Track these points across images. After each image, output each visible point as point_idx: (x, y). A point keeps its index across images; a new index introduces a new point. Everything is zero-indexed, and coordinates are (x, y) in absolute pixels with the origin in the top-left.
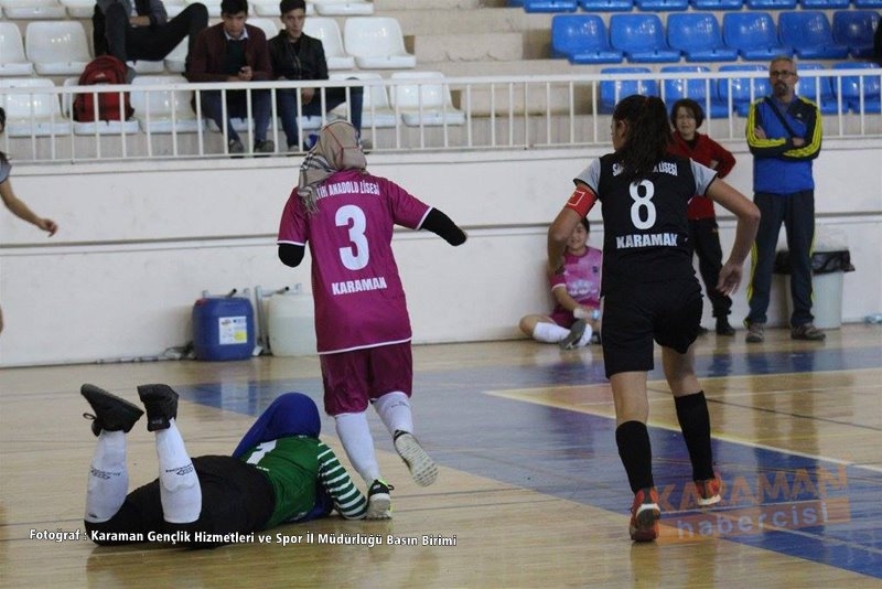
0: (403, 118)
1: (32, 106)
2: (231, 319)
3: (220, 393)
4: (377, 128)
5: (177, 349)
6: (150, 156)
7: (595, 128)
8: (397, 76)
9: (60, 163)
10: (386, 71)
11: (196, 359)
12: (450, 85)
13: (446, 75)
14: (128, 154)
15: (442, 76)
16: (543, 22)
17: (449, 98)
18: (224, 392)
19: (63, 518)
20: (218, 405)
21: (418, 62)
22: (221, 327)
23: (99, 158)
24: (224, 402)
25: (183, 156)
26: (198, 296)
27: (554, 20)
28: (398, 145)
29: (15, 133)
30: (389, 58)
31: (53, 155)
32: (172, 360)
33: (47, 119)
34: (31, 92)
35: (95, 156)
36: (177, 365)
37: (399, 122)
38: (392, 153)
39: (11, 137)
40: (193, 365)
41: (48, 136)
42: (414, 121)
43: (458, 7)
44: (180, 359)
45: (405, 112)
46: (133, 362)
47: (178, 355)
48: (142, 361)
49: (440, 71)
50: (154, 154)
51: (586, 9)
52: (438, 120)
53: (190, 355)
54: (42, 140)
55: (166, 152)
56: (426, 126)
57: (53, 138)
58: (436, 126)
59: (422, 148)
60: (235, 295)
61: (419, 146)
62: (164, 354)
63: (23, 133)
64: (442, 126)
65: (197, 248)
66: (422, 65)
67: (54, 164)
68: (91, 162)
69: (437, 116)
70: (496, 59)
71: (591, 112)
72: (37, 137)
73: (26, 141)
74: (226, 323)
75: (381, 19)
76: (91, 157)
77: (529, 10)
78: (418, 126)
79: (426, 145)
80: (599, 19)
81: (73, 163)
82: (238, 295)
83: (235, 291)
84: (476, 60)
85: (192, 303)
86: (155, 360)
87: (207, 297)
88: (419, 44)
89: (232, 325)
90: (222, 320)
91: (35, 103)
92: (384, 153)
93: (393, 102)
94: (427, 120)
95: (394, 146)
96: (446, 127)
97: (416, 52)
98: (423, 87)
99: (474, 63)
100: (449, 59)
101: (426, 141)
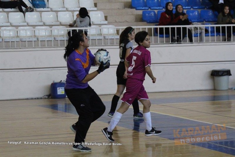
0: (104, 37)
1: (10, 34)
2: (60, 88)
3: (58, 107)
4: (98, 39)
5: (47, 95)
6: (40, 47)
7: (153, 39)
8: (103, 26)
9: (17, 48)
10: (100, 25)
11: (51, 98)
12: (116, 29)
13: (115, 26)
14: (34, 46)
15: (114, 26)
16: (140, 12)
17: (116, 32)
18: (59, 106)
19: (18, 136)
20: (57, 109)
21: (108, 23)
22: (58, 90)
23: (27, 47)
24: (58, 109)
25: (48, 47)
26: (52, 82)
27: (143, 12)
28: (103, 44)
29: (5, 41)
30: (101, 22)
31: (15, 47)
32: (45, 98)
33: (14, 37)
34: (10, 30)
35: (26, 47)
36: (47, 100)
37: (103, 38)
38: (102, 46)
39: (5, 42)
40: (51, 100)
41: (14, 42)
42: (107, 38)
43: (119, 8)
44: (47, 98)
45: (105, 35)
46: (35, 99)
47: (47, 97)
48: (38, 98)
49: (113, 25)
50: (41, 46)
51: (151, 9)
52: (113, 38)
53: (50, 97)
54: (13, 43)
55: (44, 46)
56: (110, 39)
57: (15, 42)
58: (112, 39)
59: (109, 45)
60: (61, 82)
61: (108, 44)
62: (43, 97)
63: (8, 41)
64: (114, 39)
65: (52, 70)
66: (109, 23)
67: (16, 48)
68: (25, 48)
69: (113, 36)
70: (128, 22)
71: (152, 36)
72: (11, 42)
73: (8, 43)
74: (59, 89)
75: (99, 12)
76: (25, 47)
77: (137, 9)
78: (108, 39)
79: (110, 44)
80: (154, 12)
81: (20, 48)
82: (62, 82)
83: (61, 81)
84: (123, 22)
85: (51, 84)
86: (41, 98)
87: (54, 82)
88: (108, 18)
89: (61, 90)
90: (58, 88)
91: (11, 33)
92: (99, 46)
93: (101, 33)
94: (110, 37)
95: (102, 44)
96: (115, 39)
97: (108, 20)
98: (109, 29)
99: (123, 23)
100: (116, 22)
101: (110, 43)
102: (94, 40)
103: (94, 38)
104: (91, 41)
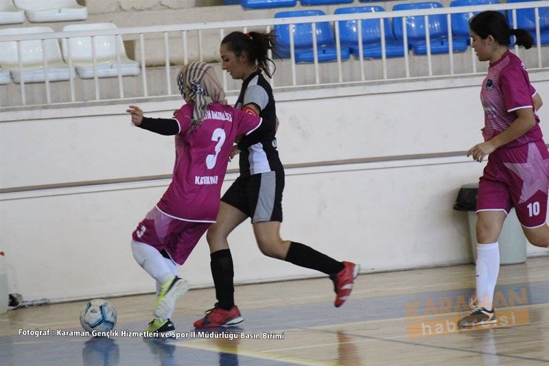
0: (77, 71)
4: (52, 82)
8: (69, 28)
10: (57, 23)
12: (123, 35)
13: (119, 26)
15: (114, 26)
17: (123, 49)
21: (89, 14)
28: (73, 98)
30: (60, 11)
37: (73, 75)
38: (67, 106)
42: (88, 73)
45: (79, 65)
49: (111, 22)
52: (112, 72)
56: (101, 78)
58: (111, 77)
59: (98, 100)
61: (95, 98)
64: (116, 77)
66: (93, 17)
69: (111, 67)
70: (168, 7)
78: (93, 78)
79: (101, 98)
84: (149, 9)
92: (58, 107)
93: (65, 55)
94: (102, 72)
95: (69, 99)
96: (120, 78)
97: (88, 4)
98: (96, 39)
99: (147, 12)
100: (121, 9)
101: (101, 92)
102: (35, 85)
103: (39, 77)
104: (26, 90)
